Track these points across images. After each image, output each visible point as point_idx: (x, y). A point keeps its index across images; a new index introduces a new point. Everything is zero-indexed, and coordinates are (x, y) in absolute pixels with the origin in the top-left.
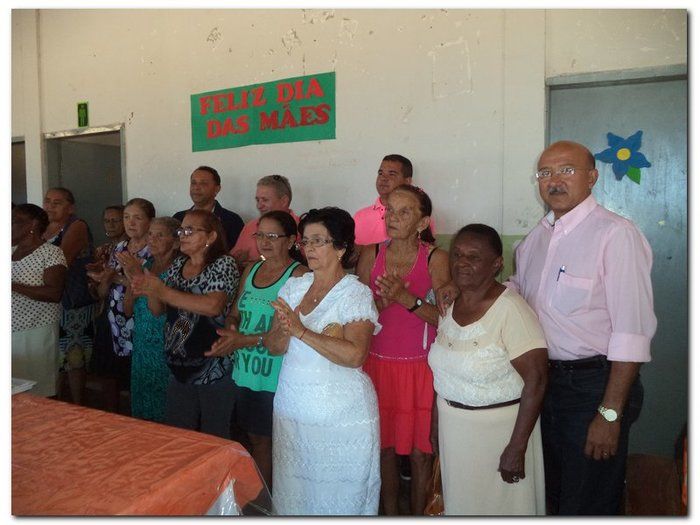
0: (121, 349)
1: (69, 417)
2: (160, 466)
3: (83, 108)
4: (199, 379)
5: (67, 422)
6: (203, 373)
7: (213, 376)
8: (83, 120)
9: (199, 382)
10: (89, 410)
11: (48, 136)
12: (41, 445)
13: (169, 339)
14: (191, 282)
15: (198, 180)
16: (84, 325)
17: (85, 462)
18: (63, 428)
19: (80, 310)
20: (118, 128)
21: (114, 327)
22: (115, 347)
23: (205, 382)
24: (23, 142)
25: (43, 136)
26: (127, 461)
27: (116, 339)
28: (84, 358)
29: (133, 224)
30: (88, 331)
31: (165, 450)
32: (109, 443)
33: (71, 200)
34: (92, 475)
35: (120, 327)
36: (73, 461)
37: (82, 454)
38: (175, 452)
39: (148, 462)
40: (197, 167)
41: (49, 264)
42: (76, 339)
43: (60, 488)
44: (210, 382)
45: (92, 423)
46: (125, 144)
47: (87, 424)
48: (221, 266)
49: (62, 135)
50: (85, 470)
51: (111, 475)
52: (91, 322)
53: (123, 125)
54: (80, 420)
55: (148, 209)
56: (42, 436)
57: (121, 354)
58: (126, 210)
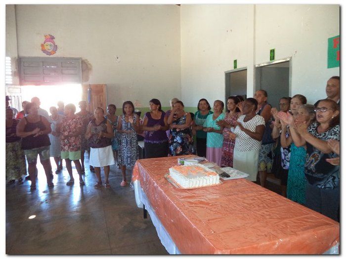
0: (285, 166)
1: (262, 193)
2: (302, 224)
3: (272, 51)
4: (319, 185)
5: (261, 194)
6: (322, 183)
7: (328, 186)
8: (272, 58)
9: (319, 187)
10: (270, 191)
11: (257, 66)
12: (251, 202)
13: (307, 162)
14: (321, 135)
15: (330, 84)
16: (267, 152)
17: (268, 213)
18: (259, 197)
19: (266, 145)
20: (288, 60)
21: (283, 155)
22: (282, 164)
23: (323, 187)
24: (246, 70)
25: (255, 66)
26: (287, 218)
27: (283, 160)
28: (266, 167)
29: (295, 107)
30: (269, 155)
31: (304, 218)
32: (279, 208)
33: (266, 94)
34: (271, 220)
35: (285, 155)
36: (264, 212)
37: (267, 210)
38: (309, 220)
39: (296, 221)
40: (331, 77)
41: (258, 124)
42: (263, 158)
43: (258, 221)
44: (325, 188)
45: (271, 197)
46: (291, 67)
47: (269, 197)
48: (337, 129)
49: (263, 65)
50: (268, 217)
51: (279, 222)
52: (271, 151)
53: (291, 58)
54: (266, 195)
55: (303, 99)
56: (251, 198)
57: (284, 168)
58: (292, 100)
